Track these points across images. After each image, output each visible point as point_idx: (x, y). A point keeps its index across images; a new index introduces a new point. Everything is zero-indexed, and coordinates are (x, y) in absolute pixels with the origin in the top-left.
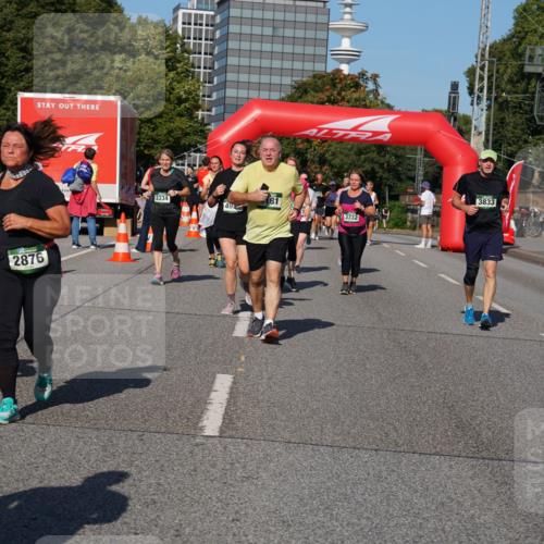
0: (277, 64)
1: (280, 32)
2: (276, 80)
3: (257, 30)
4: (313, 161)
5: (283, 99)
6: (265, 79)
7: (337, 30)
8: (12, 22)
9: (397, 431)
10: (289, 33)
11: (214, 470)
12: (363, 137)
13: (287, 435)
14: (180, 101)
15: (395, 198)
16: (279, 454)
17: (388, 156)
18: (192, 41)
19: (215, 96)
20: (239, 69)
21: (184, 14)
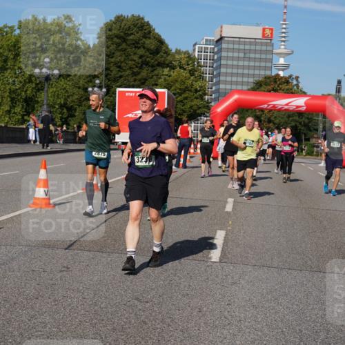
0: (246, 71)
1: (247, 55)
2: (245, 80)
3: (236, 55)
4: (265, 121)
5: (249, 90)
6: (240, 79)
7: (277, 54)
8: (114, 53)
9: (311, 260)
10: (252, 55)
11: (216, 279)
12: (291, 109)
13: (254, 262)
14: (196, 91)
15: (307, 140)
16: (250, 271)
17: (304, 119)
18: (202, 61)
19: (214, 88)
20: (226, 74)
21: (199, 47)
